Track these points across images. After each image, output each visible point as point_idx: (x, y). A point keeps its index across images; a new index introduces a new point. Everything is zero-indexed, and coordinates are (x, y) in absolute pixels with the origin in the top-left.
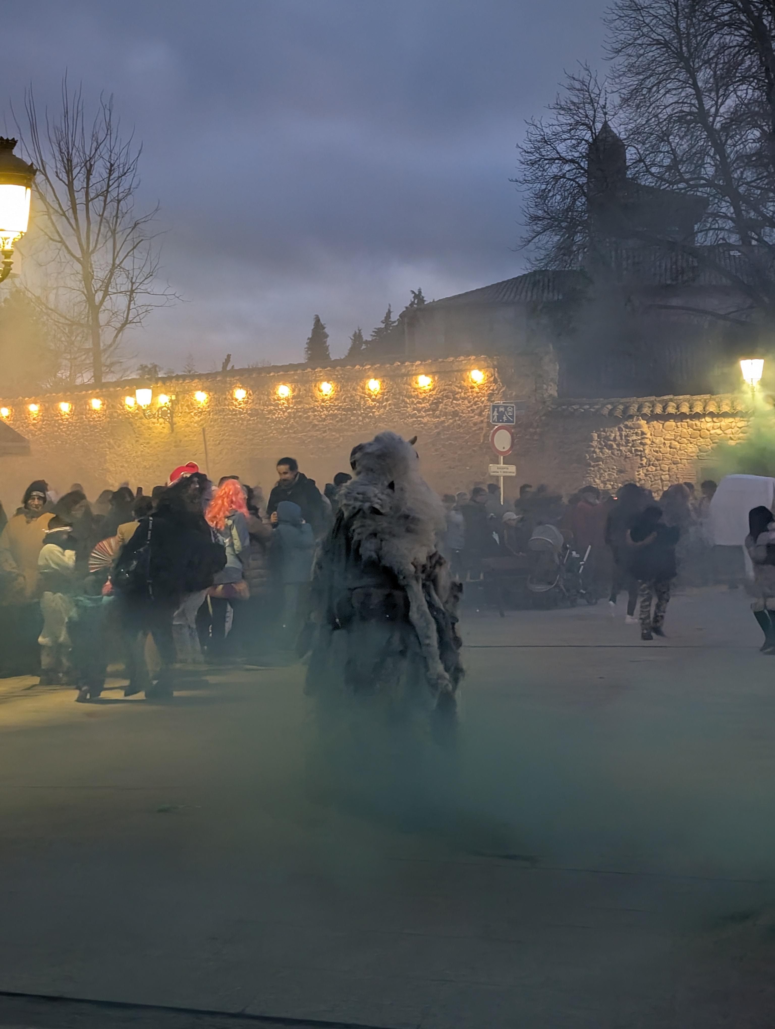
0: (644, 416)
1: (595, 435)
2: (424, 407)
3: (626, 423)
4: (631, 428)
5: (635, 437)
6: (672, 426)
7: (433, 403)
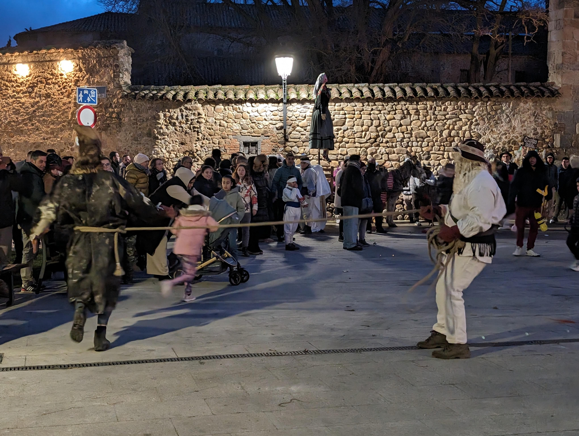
0: (200, 100)
1: (161, 115)
3: (186, 105)
4: (190, 110)
5: (193, 117)
6: (221, 109)
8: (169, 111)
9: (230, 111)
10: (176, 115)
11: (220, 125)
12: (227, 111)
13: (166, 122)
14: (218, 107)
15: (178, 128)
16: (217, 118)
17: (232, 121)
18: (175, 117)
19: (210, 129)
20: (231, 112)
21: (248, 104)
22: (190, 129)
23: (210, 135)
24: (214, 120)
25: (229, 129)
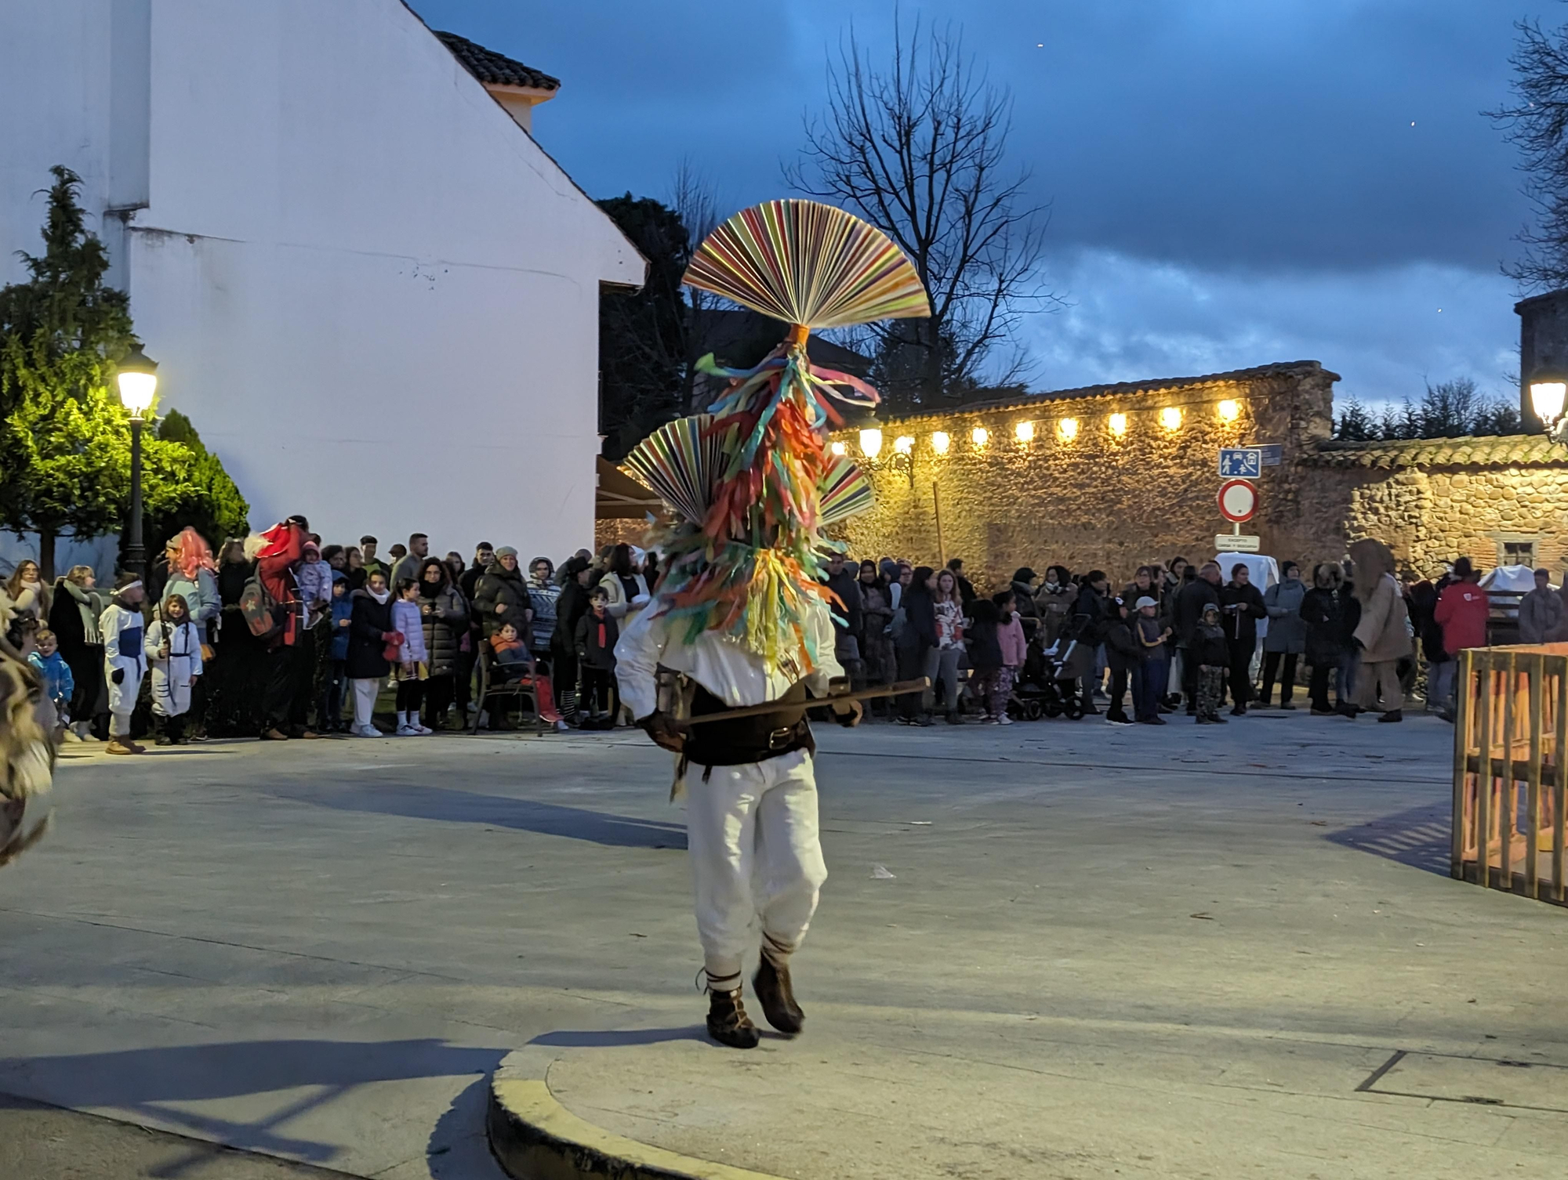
0: (1421, 467)
1: (1357, 494)
2: (1170, 454)
3: (1397, 476)
4: (1404, 484)
5: (1408, 498)
6: (1462, 481)
7: (1181, 448)
8: (1368, 488)
9: (1480, 484)
10: (1380, 494)
11: (1461, 513)
12: (1475, 485)
13: (1364, 507)
14: (1456, 477)
15: (1384, 519)
16: (1455, 498)
17: (1483, 504)
18: (1378, 498)
19: (1441, 519)
20: (1481, 488)
21: (1513, 471)
22: (1403, 519)
23: (1443, 531)
24: (1450, 503)
25: (1478, 519)
